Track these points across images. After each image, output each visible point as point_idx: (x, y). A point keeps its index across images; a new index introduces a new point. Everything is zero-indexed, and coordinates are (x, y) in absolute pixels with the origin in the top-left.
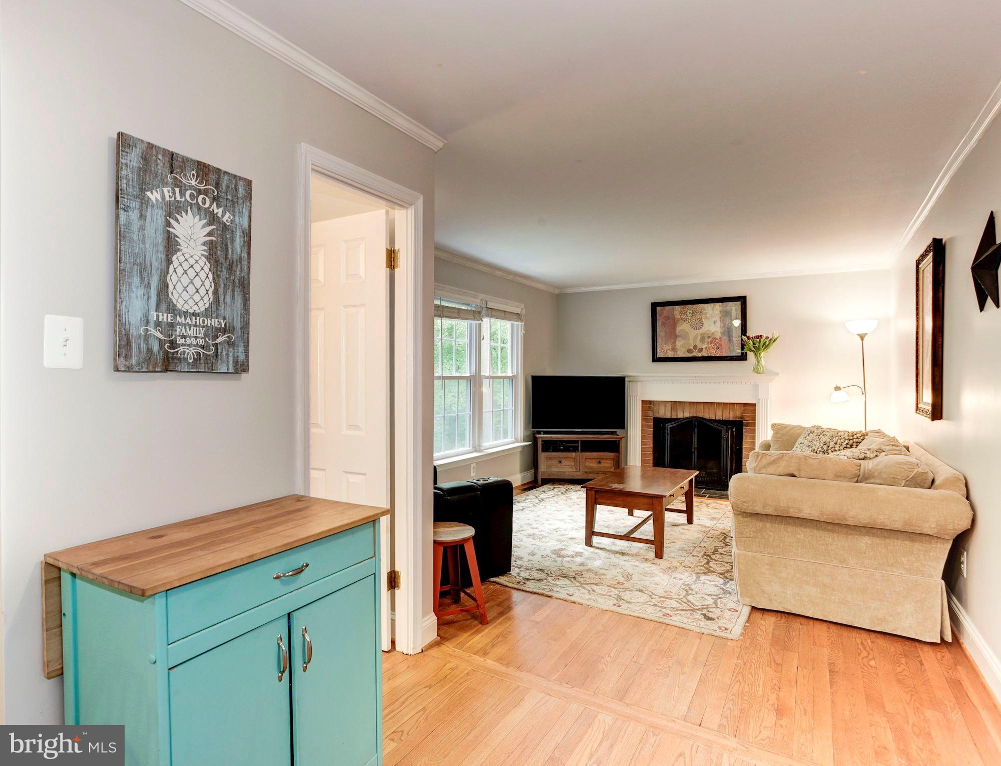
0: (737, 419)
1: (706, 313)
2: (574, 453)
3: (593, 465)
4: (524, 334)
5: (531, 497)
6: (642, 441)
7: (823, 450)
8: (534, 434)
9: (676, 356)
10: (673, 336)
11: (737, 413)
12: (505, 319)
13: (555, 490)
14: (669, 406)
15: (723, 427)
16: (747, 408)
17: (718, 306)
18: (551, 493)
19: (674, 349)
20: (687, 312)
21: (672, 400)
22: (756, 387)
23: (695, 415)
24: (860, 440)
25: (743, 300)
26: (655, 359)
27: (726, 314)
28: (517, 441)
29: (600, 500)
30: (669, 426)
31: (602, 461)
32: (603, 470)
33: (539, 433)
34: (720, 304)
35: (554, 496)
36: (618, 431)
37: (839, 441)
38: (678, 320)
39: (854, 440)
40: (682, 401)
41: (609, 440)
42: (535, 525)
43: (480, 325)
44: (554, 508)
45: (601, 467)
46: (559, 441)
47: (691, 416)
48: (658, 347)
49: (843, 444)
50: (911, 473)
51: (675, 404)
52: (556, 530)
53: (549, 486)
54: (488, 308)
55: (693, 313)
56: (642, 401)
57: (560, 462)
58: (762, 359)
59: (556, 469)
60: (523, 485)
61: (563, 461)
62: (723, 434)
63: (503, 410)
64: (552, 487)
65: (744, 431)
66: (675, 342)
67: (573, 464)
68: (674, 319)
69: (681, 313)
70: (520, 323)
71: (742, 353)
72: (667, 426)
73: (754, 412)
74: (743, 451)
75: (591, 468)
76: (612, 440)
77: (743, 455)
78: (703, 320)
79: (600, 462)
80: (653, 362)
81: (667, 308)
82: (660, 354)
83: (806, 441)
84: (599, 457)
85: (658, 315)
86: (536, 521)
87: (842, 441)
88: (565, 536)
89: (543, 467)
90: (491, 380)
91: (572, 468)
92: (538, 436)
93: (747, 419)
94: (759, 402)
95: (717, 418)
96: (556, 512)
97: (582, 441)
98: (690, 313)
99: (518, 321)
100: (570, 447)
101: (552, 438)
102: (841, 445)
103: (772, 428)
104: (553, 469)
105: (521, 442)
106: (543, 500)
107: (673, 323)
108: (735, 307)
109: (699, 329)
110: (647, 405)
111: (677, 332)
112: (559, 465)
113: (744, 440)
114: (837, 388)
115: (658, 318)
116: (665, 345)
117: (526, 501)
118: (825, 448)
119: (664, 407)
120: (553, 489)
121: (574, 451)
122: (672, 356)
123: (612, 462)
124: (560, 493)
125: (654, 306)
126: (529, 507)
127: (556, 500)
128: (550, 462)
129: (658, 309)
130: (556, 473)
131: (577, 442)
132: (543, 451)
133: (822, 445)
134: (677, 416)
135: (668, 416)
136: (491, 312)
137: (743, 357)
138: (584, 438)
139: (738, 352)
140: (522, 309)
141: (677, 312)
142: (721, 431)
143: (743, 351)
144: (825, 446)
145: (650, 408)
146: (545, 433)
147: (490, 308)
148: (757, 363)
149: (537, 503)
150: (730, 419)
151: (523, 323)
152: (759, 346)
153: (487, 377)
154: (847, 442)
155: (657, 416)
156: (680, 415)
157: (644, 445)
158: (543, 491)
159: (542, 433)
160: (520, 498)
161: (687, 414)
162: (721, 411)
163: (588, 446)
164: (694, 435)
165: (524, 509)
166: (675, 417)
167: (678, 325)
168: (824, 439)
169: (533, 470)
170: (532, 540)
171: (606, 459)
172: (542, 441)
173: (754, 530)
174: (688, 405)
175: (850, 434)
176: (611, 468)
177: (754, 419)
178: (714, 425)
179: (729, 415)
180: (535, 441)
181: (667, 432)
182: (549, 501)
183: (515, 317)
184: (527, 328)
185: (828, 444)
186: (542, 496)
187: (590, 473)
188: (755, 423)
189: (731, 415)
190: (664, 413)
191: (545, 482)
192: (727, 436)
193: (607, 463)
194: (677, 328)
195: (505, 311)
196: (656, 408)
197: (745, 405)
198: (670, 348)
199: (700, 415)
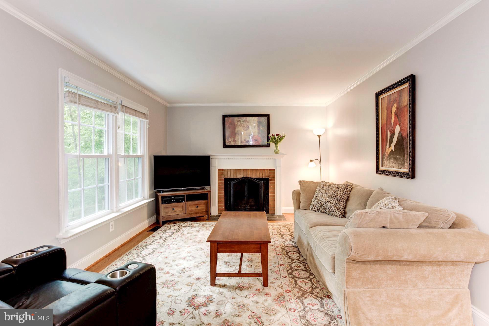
0: (266, 178)
1: (250, 122)
2: (182, 203)
3: (194, 208)
4: (148, 127)
5: (157, 237)
6: (218, 192)
7: (335, 196)
8: (156, 193)
9: (235, 145)
10: (234, 134)
11: (266, 174)
12: (136, 116)
13: (172, 228)
14: (232, 172)
15: (260, 182)
16: (271, 171)
17: (256, 119)
18: (170, 231)
19: (234, 141)
20: (241, 121)
21: (234, 169)
22: (275, 161)
23: (246, 176)
24: (351, 189)
25: (268, 116)
26: (225, 146)
27: (259, 123)
28: (144, 199)
29: (221, 249)
30: (233, 183)
31: (199, 206)
32: (199, 211)
33: (159, 192)
34: (257, 117)
35: (172, 234)
36: (207, 187)
37: (342, 190)
38: (236, 125)
39: (349, 189)
40: (239, 169)
41: (203, 193)
42: (166, 269)
43: (116, 117)
44: (176, 247)
45: (198, 209)
46: (173, 196)
47: (244, 176)
48: (226, 139)
49: (344, 191)
50: (448, 218)
51: (236, 171)
52: (183, 271)
53: (167, 225)
54: (123, 105)
55: (244, 122)
56: (218, 169)
57: (174, 209)
58: (278, 146)
59: (171, 214)
60: (150, 227)
61: (175, 208)
62: (260, 186)
63: (135, 179)
64: (169, 226)
65: (269, 183)
66: (235, 137)
67: (181, 209)
68: (234, 124)
69: (238, 121)
70: (146, 121)
71: (268, 144)
72: (232, 183)
73: (274, 173)
74: (269, 193)
75: (192, 211)
76: (204, 193)
77: (269, 195)
78: (249, 125)
79: (197, 207)
80: (223, 147)
81: (231, 118)
82: (227, 144)
83: (323, 191)
84: (197, 204)
85: (226, 122)
86: (166, 263)
87: (343, 190)
88: (192, 277)
89: (163, 213)
90: (126, 158)
91: (181, 212)
92: (159, 194)
93: (271, 177)
94: (276, 168)
95: (257, 177)
96: (178, 250)
97: (186, 195)
98: (242, 122)
99: (145, 119)
100: (179, 199)
101: (168, 195)
102: (343, 192)
103: (299, 183)
104: (169, 214)
105: (147, 199)
106: (165, 239)
107: (234, 127)
108: (264, 119)
109: (247, 130)
110: (221, 171)
111: (236, 131)
112: (173, 211)
113: (269, 188)
114: (311, 161)
115: (226, 123)
116: (229, 139)
117: (154, 242)
118: (336, 195)
119: (230, 172)
120: (170, 228)
121: (182, 201)
122: (233, 145)
123: (204, 206)
124: (176, 231)
125: (224, 117)
126: (157, 249)
127: (175, 238)
128: (167, 210)
129: (226, 118)
130: (171, 216)
131: (183, 196)
132: (162, 204)
133: (334, 193)
134: (237, 177)
135: (232, 177)
136: (125, 109)
137: (268, 146)
138: (188, 193)
139: (266, 143)
140: (147, 111)
141: (236, 121)
142: (259, 184)
143: (268, 142)
144: (336, 193)
145: (222, 173)
146: (163, 192)
147: (125, 106)
148: (276, 148)
149: (162, 243)
150: (263, 178)
151: (148, 121)
152: (278, 140)
153: (122, 156)
154: (345, 190)
155: (226, 177)
156: (239, 177)
157: (220, 194)
158: (164, 231)
159: (161, 192)
160: (150, 240)
161: (242, 176)
162: (259, 174)
163: (190, 198)
164: (246, 187)
165: (154, 251)
166: (236, 178)
167: (236, 128)
168: (334, 189)
169: (156, 215)
170: (166, 290)
171: (201, 204)
172: (162, 197)
173: (359, 272)
174: (242, 171)
175: (346, 186)
176: (204, 209)
177: (274, 177)
178: (256, 181)
179: (263, 176)
180: (157, 197)
181: (232, 186)
182: (171, 240)
183: (143, 116)
184: (150, 124)
185: (337, 192)
186: (165, 235)
187: (192, 214)
188: (275, 179)
189: (263, 175)
190: (230, 176)
191: (164, 223)
192: (262, 186)
193: (202, 207)
194: (236, 129)
195: (135, 110)
196: (226, 173)
197: (270, 170)
198: (233, 140)
199: (249, 176)
